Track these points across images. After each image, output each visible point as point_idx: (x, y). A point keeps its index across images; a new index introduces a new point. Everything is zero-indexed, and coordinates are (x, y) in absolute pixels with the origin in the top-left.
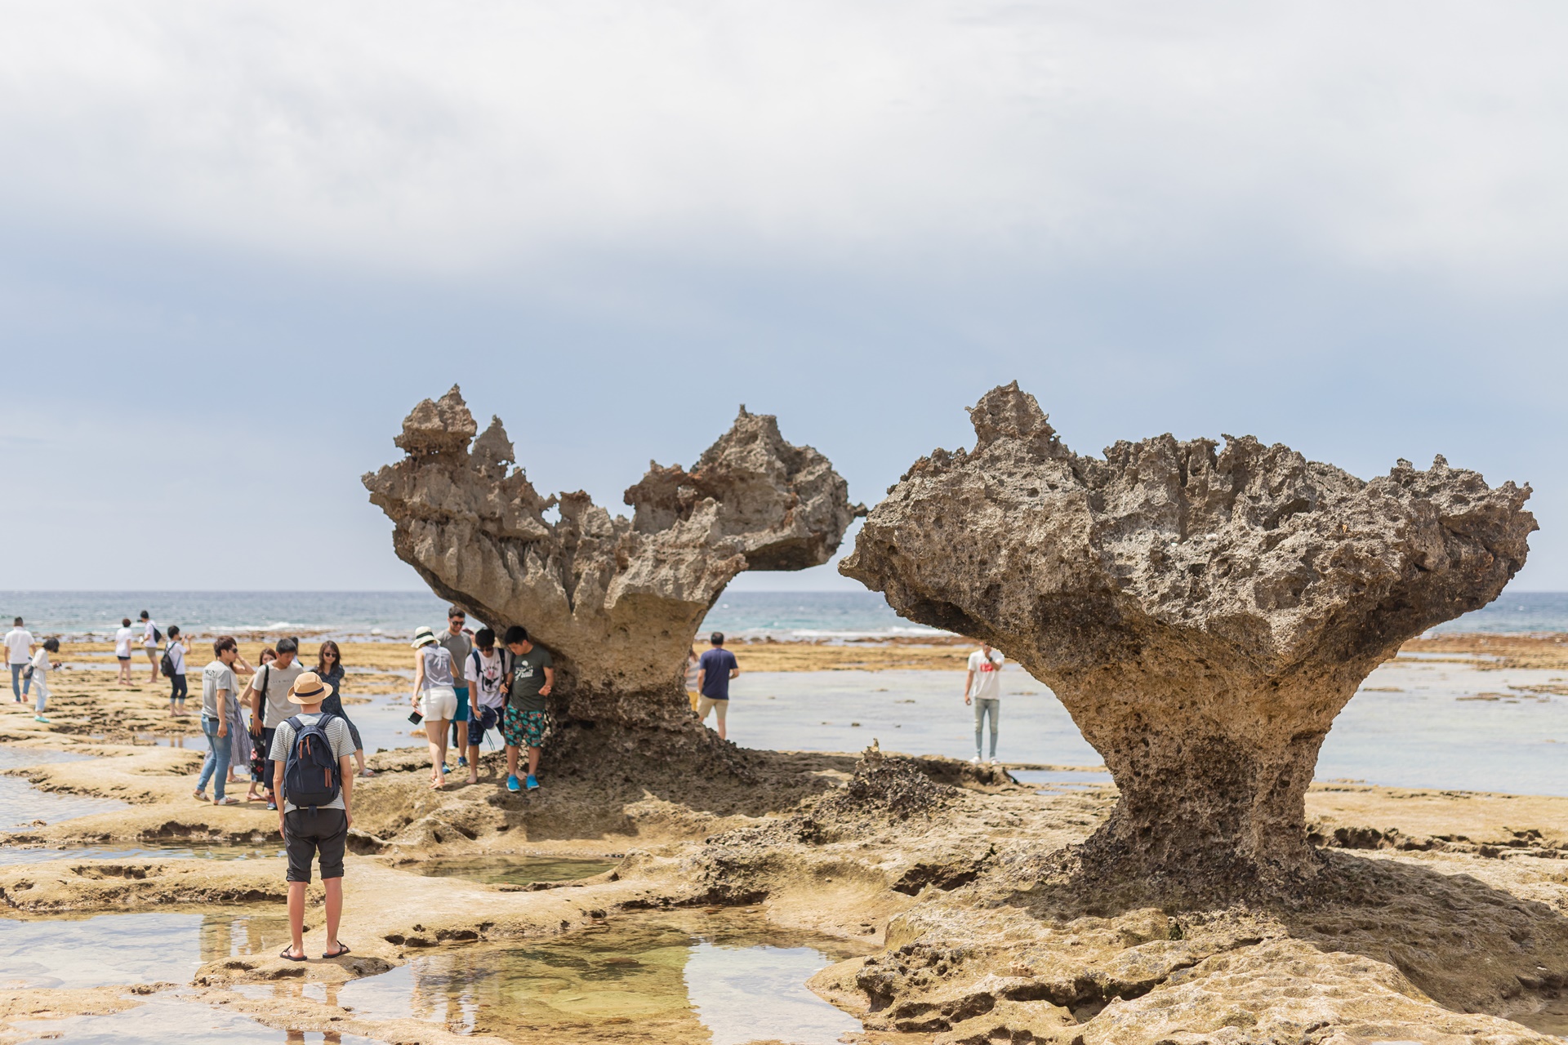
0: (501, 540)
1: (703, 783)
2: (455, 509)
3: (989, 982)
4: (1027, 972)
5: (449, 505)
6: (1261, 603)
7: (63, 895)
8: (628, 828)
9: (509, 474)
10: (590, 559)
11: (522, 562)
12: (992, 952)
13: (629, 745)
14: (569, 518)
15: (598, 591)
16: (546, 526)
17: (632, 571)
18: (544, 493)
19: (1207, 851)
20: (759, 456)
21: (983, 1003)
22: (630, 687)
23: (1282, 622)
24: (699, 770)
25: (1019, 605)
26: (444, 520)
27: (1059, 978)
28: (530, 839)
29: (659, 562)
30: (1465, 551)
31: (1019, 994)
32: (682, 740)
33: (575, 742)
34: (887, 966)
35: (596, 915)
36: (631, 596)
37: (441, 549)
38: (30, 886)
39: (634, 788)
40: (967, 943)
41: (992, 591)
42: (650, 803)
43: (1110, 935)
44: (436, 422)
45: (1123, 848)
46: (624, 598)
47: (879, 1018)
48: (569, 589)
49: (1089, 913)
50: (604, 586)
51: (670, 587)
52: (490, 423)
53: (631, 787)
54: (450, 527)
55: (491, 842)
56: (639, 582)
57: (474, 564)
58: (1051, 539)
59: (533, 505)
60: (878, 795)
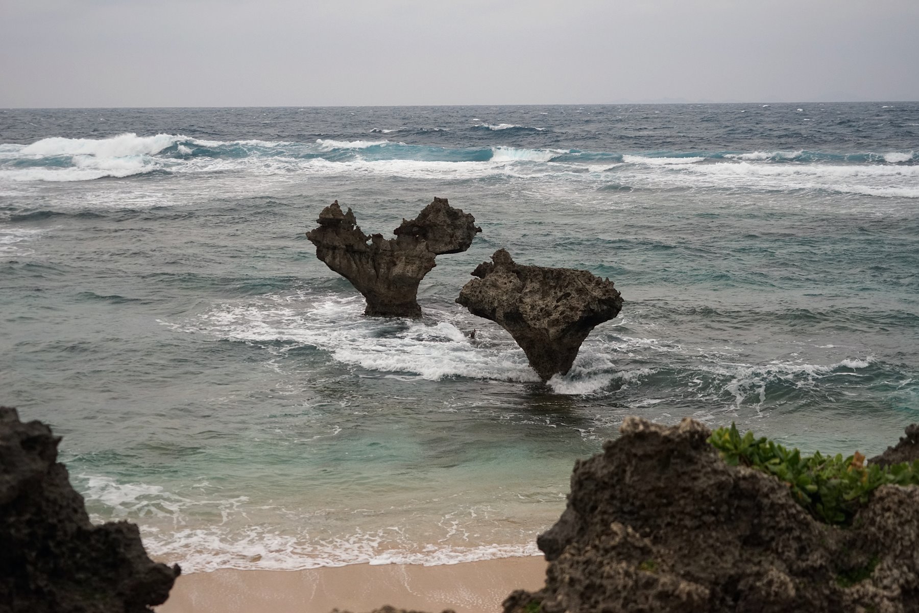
0: (353, 253)
2: (338, 244)
9: (355, 228)
10: (383, 259)
11: (360, 259)
14: (375, 243)
15: (387, 272)
16: (368, 247)
17: (398, 267)
18: (367, 235)
20: (442, 217)
23: (552, 331)
26: (334, 248)
29: (407, 263)
30: (605, 308)
36: (398, 276)
37: (334, 258)
41: (494, 309)
46: (395, 277)
50: (389, 269)
51: (410, 274)
52: (347, 210)
54: (337, 251)
56: (401, 272)
57: (345, 261)
58: (508, 299)
59: (363, 239)
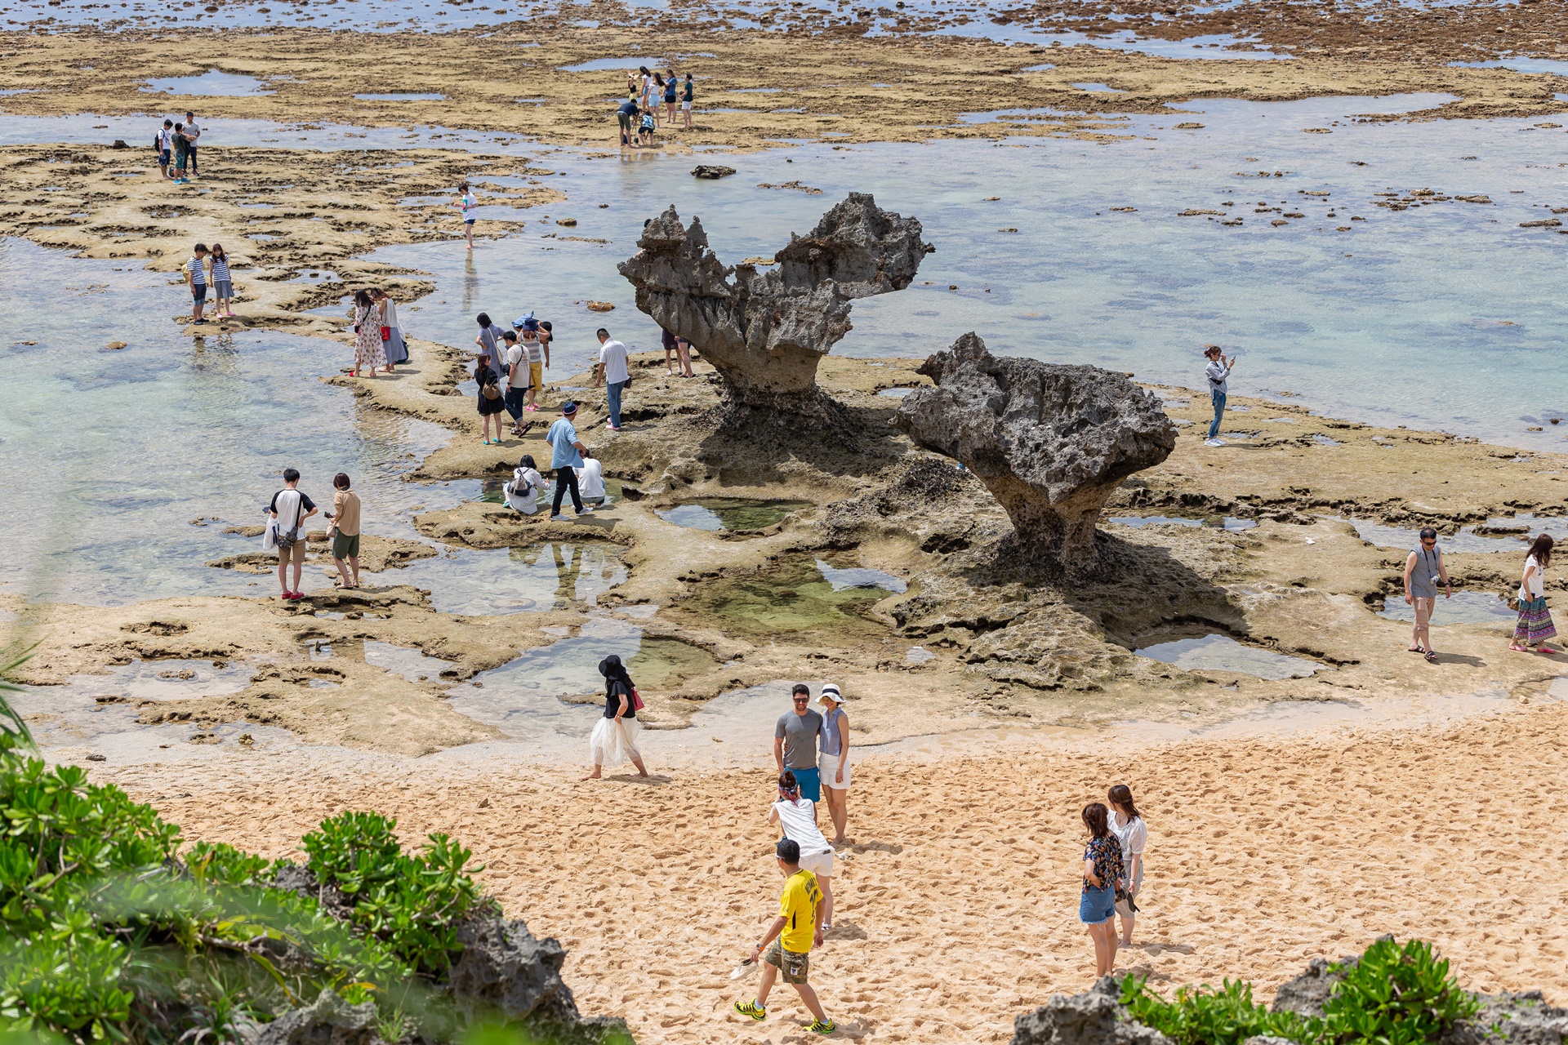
0: (702, 298)
1: (823, 449)
2: (674, 286)
3: (943, 619)
4: (958, 616)
5: (671, 285)
6: (1048, 480)
7: (491, 537)
8: (781, 479)
9: (705, 254)
10: (756, 310)
11: (714, 312)
12: (949, 602)
13: (781, 423)
14: (742, 281)
15: (762, 336)
16: (728, 288)
17: (784, 328)
18: (726, 264)
19: (1048, 555)
20: (861, 233)
21: (939, 628)
22: (782, 391)
23: (1054, 490)
24: (823, 441)
25: (966, 450)
26: (669, 293)
27: (971, 618)
28: (723, 485)
29: (799, 322)
30: (1145, 447)
31: (954, 625)
32: (813, 422)
33: (748, 417)
34: (904, 610)
35: (773, 559)
36: (783, 345)
38: (472, 532)
39: (785, 451)
40: (939, 597)
41: (955, 443)
42: (793, 463)
43: (998, 596)
44: (662, 235)
45: (1016, 550)
46: (777, 347)
47: (899, 632)
48: (743, 329)
49: (994, 583)
50: (766, 331)
51: (806, 341)
52: (692, 221)
53: (782, 452)
54: (672, 298)
55: (700, 487)
56: (788, 337)
57: (688, 320)
58: (979, 426)
59: (720, 273)
60: (920, 485)
